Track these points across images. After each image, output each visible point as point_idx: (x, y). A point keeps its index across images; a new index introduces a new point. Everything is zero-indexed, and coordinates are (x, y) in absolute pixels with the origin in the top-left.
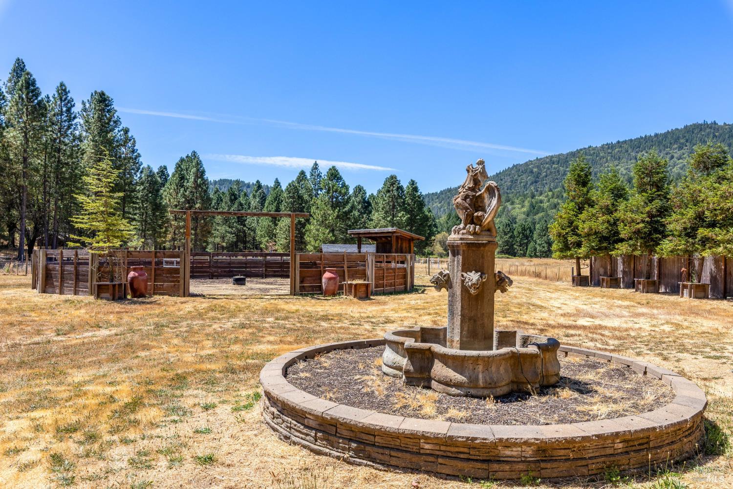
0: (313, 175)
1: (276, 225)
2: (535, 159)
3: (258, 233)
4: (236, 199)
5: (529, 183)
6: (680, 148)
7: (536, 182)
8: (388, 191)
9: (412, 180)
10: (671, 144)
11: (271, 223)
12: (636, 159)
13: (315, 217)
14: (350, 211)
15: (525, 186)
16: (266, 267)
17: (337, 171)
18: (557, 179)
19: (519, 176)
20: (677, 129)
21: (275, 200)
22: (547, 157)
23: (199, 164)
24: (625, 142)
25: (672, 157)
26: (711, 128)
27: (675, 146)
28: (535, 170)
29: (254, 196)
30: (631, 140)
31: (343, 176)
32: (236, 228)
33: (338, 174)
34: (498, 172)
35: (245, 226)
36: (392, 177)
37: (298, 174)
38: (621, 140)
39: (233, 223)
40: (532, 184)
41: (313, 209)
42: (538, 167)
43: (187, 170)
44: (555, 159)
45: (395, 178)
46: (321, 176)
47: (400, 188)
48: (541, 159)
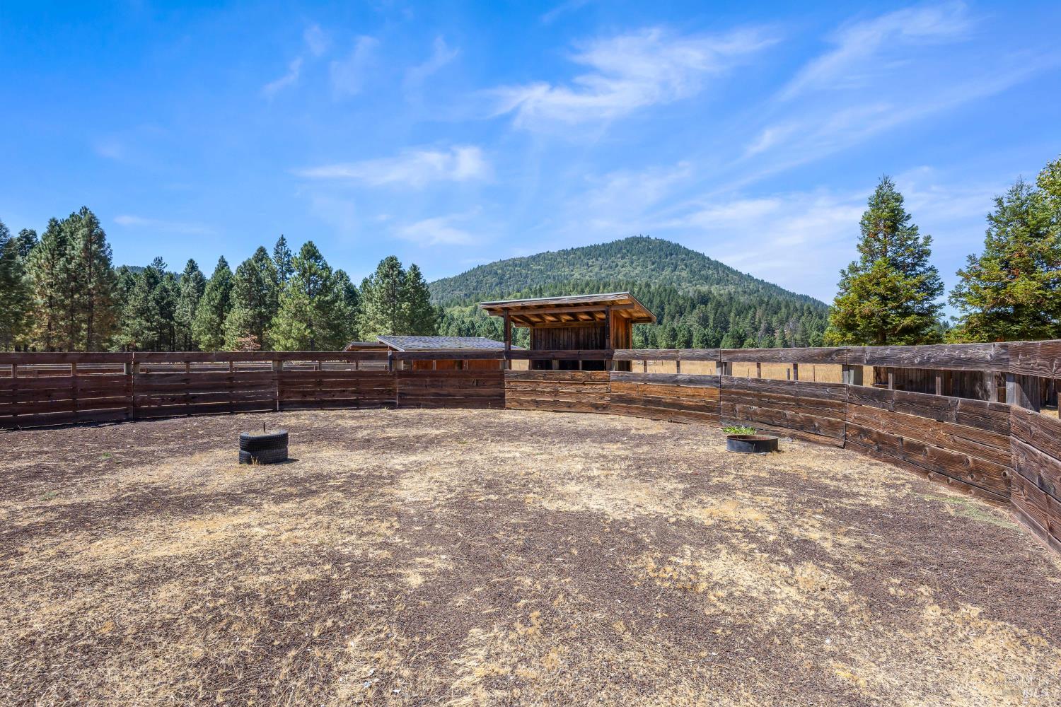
0: (278, 253)
1: (222, 318)
2: (499, 260)
3: (195, 328)
4: (156, 282)
5: (494, 284)
6: (623, 258)
7: (501, 283)
8: (387, 276)
9: (413, 265)
10: (615, 253)
11: (214, 316)
12: (588, 265)
13: (285, 306)
14: (334, 301)
15: (490, 288)
16: (282, 383)
17: (315, 248)
18: (520, 281)
19: (484, 277)
20: (619, 241)
21: (221, 284)
22: (510, 260)
23: (92, 223)
24: (578, 249)
25: (617, 265)
26: (646, 241)
27: (619, 255)
28: (499, 271)
29: (186, 280)
30: (583, 248)
31: (323, 255)
32: (159, 323)
33: (317, 251)
34: (464, 272)
35: (172, 319)
36: (392, 259)
37: (255, 252)
38: (575, 248)
39: (154, 315)
40: (497, 285)
41: (281, 297)
42: (502, 269)
43: (72, 233)
44: (517, 262)
45: (396, 260)
46: (289, 255)
47: (401, 273)
48: (504, 261)
